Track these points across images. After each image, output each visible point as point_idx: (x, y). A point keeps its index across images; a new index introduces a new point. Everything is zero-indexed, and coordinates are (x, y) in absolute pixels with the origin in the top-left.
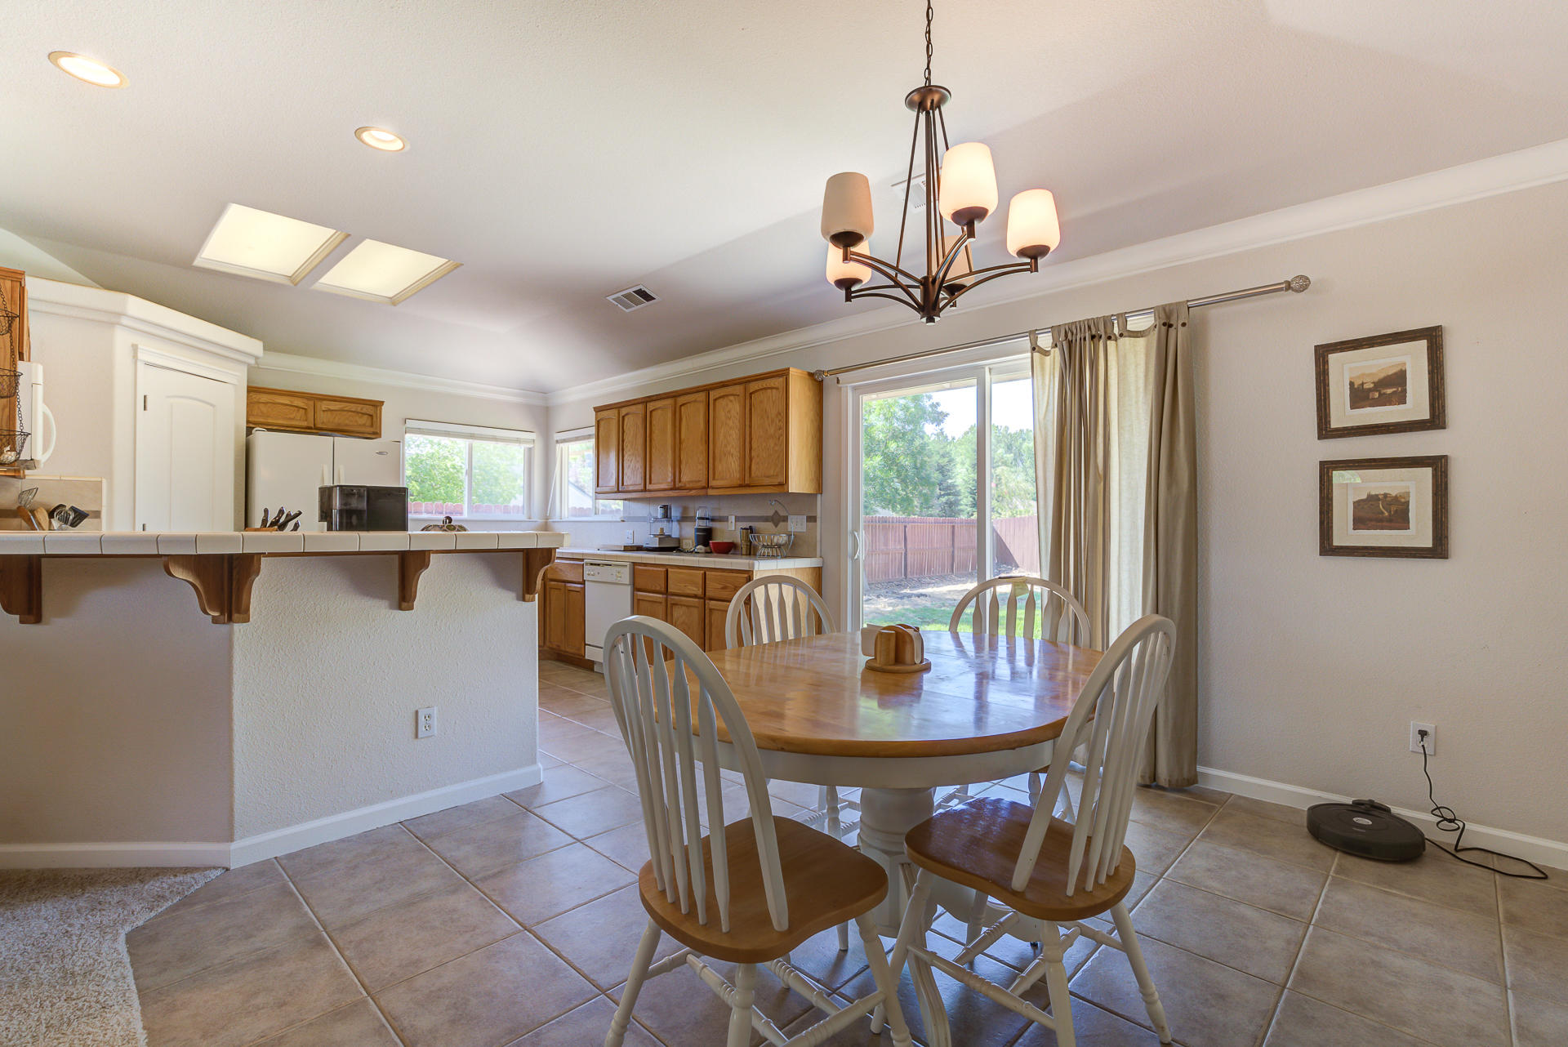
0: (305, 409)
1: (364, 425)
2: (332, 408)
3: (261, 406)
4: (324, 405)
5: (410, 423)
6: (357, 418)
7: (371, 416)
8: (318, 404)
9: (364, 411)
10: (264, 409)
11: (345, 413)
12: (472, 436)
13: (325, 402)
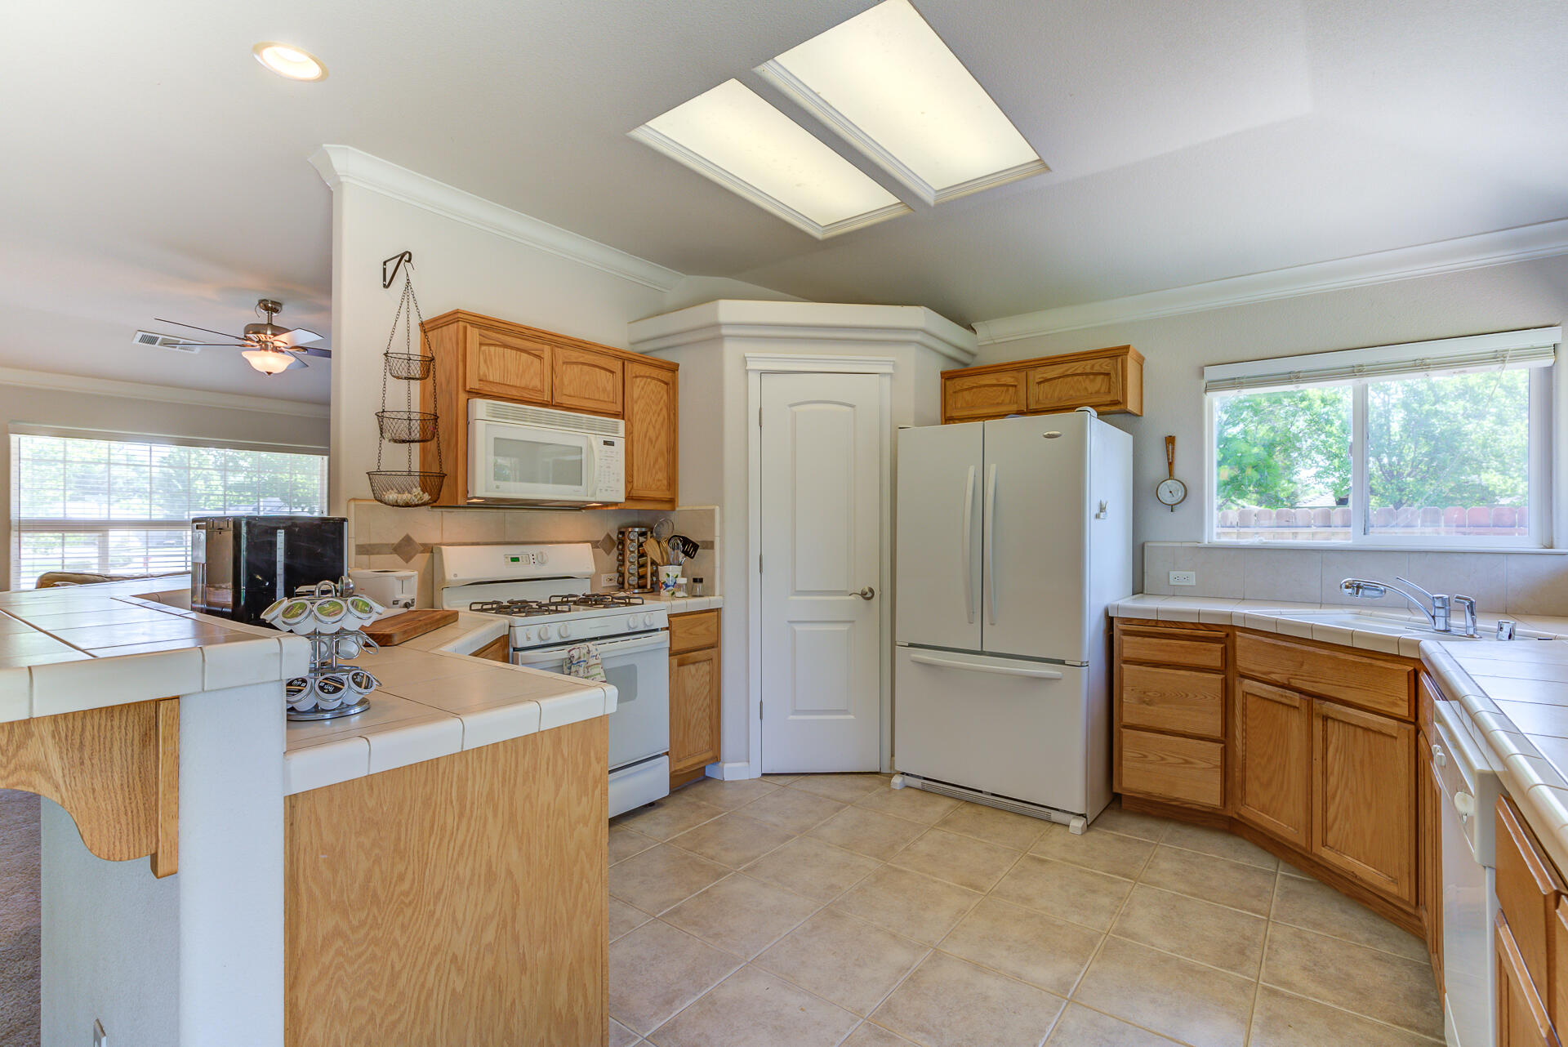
0: (1015, 386)
1: (1098, 392)
2: (1049, 375)
3: (966, 393)
4: (1038, 375)
5: (1211, 373)
6: (1087, 382)
7: (1108, 374)
8: (1031, 373)
9: (1097, 369)
10: (967, 396)
11: (1069, 379)
12: (1356, 371)
13: (1040, 369)
